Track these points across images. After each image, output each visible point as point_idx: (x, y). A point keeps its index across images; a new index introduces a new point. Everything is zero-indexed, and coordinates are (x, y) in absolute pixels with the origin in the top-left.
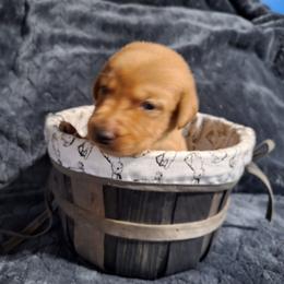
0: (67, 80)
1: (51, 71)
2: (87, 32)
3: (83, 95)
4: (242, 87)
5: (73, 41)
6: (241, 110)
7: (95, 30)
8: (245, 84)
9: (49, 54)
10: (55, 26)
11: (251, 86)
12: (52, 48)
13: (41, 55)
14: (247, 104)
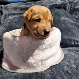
0: (13, 24)
4: (60, 19)
5: (14, 14)
6: (60, 25)
7: (19, 11)
9: (8, 19)
10: (9, 11)
14: (62, 23)
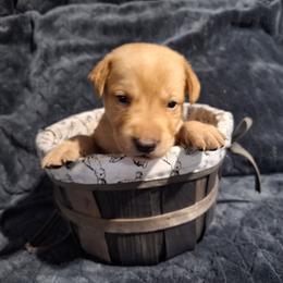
1: (59, 83)
2: (90, 39)
3: (88, 101)
8: (250, 64)
11: (258, 65)
12: (59, 60)
13: (49, 69)
